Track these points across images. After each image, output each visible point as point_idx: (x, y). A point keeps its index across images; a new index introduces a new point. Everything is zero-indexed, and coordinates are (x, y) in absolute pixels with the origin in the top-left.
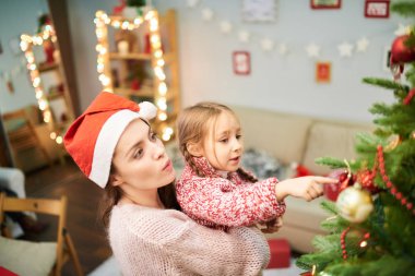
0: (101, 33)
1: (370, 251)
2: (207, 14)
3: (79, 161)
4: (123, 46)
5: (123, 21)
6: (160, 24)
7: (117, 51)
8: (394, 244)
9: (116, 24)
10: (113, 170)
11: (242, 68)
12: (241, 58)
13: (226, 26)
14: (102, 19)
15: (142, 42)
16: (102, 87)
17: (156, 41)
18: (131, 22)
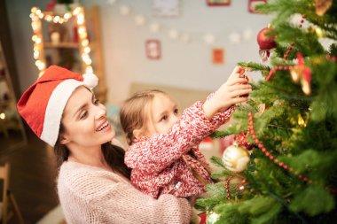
0: (36, 26)
1: (246, 192)
2: (124, 10)
3: (31, 123)
4: (55, 37)
5: (54, 15)
6: (86, 17)
7: (50, 40)
8: (263, 187)
9: (49, 18)
10: (62, 129)
11: (154, 54)
12: (153, 46)
13: (140, 20)
14: (36, 14)
15: (71, 34)
16: (38, 71)
17: (82, 32)
18: (62, 16)
